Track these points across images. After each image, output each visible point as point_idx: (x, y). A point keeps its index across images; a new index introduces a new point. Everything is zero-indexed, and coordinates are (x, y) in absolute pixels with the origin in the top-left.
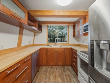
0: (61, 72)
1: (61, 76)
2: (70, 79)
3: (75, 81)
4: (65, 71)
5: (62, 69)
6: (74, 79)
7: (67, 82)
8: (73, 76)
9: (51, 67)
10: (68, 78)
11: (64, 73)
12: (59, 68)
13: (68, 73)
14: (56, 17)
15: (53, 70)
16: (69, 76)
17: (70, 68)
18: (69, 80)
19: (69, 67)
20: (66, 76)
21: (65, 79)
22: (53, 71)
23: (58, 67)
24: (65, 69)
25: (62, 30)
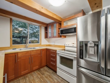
0: (40, 77)
1: (43, 81)
2: (52, 78)
3: (56, 78)
4: (43, 74)
5: (39, 73)
6: (55, 77)
7: (51, 82)
8: (52, 75)
9: (23, 77)
10: (49, 78)
11: (44, 76)
12: (35, 73)
13: (47, 74)
14: (37, 13)
15: (29, 79)
16: (49, 76)
17: (46, 68)
18: (51, 80)
19: (44, 68)
20: (47, 78)
21: (48, 81)
22: (29, 81)
23: (32, 73)
24: (42, 72)
25: (26, 29)
